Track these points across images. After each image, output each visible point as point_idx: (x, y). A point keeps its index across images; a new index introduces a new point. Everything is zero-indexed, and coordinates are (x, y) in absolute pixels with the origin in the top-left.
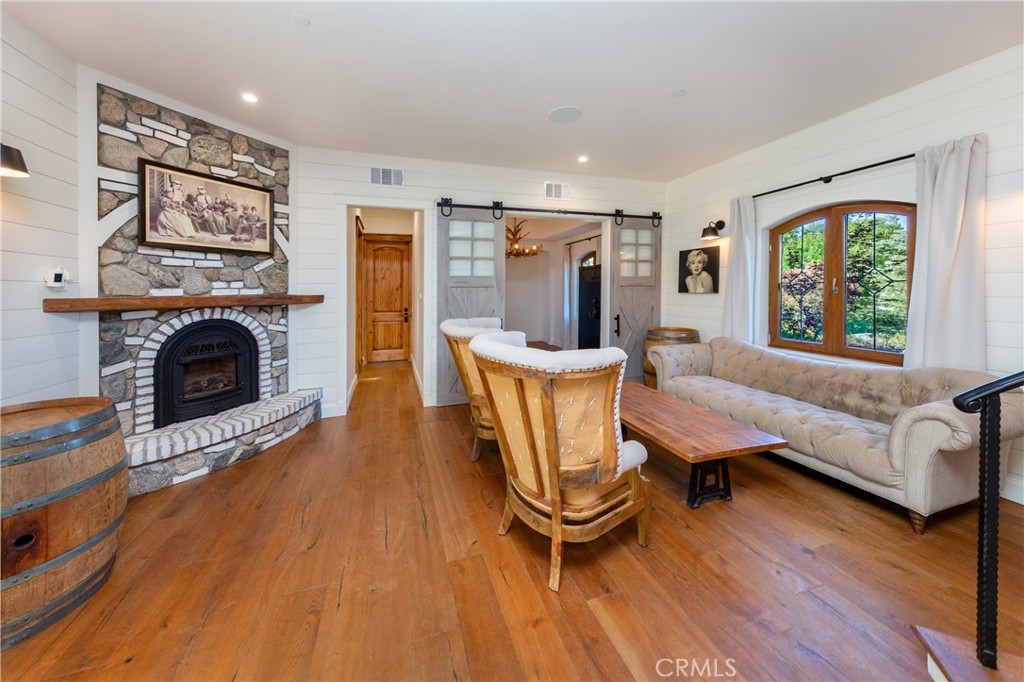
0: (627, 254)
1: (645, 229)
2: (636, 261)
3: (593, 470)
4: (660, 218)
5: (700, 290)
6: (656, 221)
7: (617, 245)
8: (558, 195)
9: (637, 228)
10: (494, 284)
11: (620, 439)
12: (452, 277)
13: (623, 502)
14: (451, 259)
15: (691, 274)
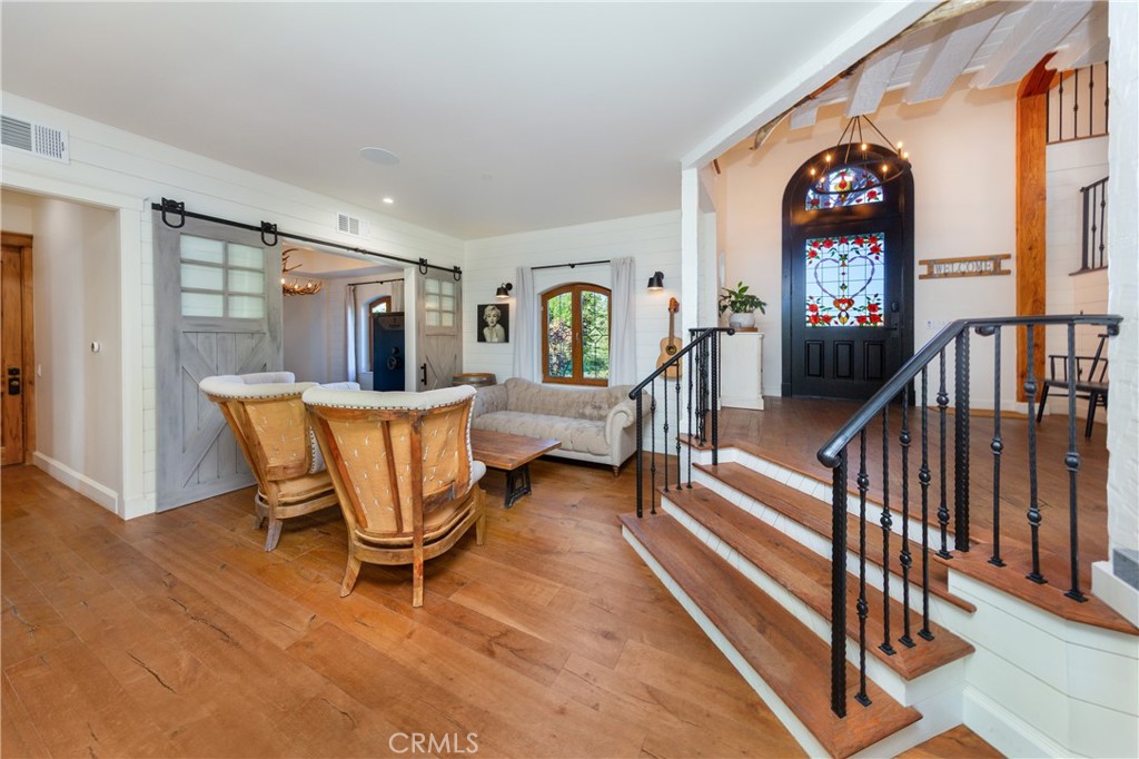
0: (431, 304)
1: (448, 281)
2: (441, 311)
3: (450, 490)
4: (460, 273)
5: (496, 340)
6: (457, 275)
7: (422, 293)
8: (355, 230)
9: (440, 280)
10: (265, 328)
11: (471, 459)
12: (186, 317)
13: (467, 514)
14: (185, 290)
15: (488, 326)
